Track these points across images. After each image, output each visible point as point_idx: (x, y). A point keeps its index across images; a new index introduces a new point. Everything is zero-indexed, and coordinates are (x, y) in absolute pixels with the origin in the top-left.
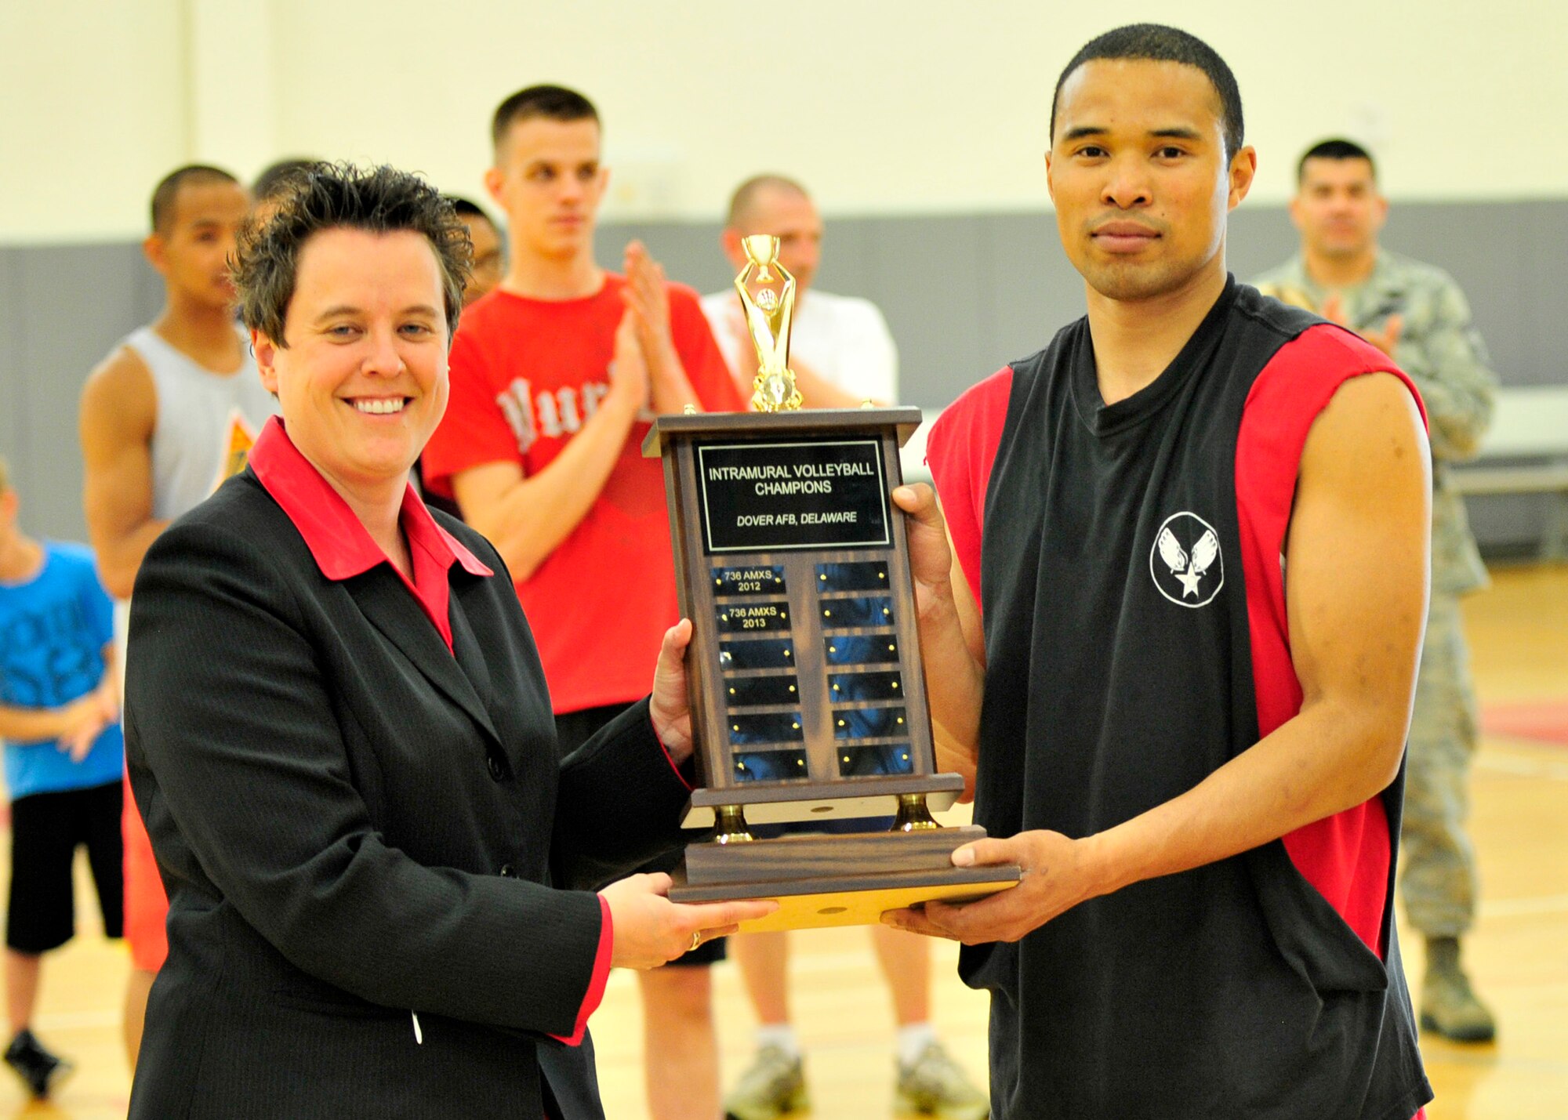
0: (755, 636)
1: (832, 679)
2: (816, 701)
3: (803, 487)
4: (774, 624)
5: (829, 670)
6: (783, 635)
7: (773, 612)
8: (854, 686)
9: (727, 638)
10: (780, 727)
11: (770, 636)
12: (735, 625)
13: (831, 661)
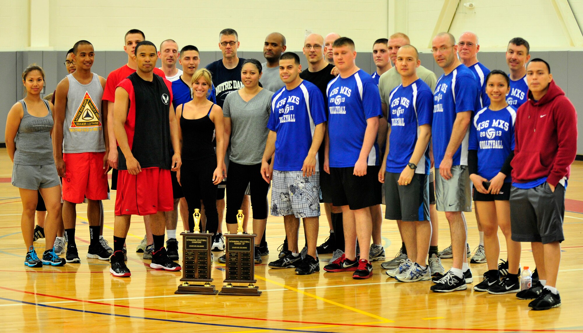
0: (190, 260)
1: (199, 266)
2: (196, 270)
3: (198, 242)
4: (192, 259)
5: (198, 265)
6: (193, 260)
7: (192, 257)
8: (201, 267)
9: (187, 260)
10: (191, 272)
11: (192, 260)
12: (188, 259)
13: (199, 264)
